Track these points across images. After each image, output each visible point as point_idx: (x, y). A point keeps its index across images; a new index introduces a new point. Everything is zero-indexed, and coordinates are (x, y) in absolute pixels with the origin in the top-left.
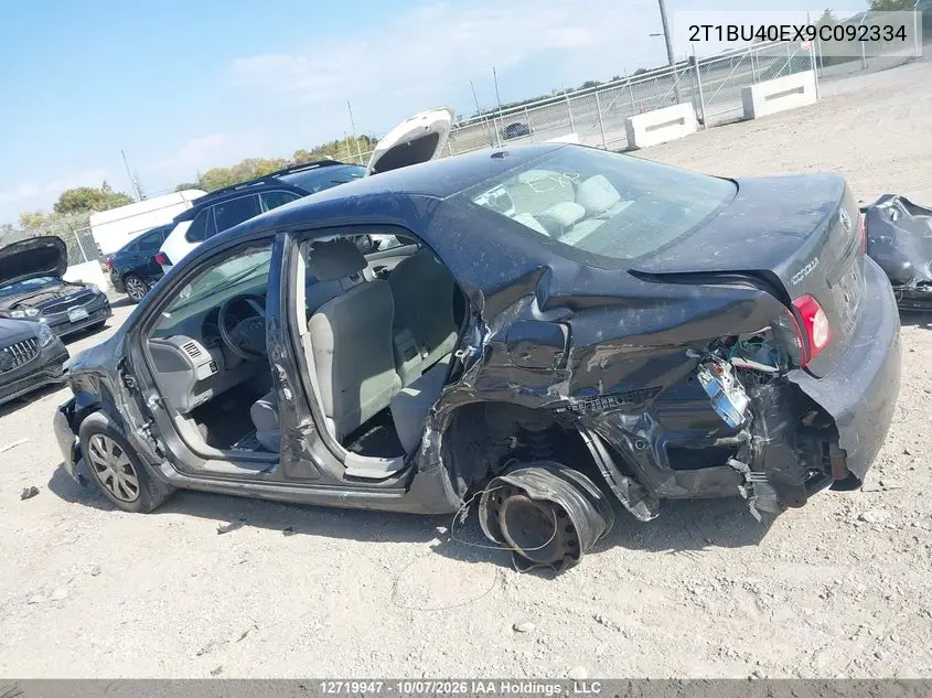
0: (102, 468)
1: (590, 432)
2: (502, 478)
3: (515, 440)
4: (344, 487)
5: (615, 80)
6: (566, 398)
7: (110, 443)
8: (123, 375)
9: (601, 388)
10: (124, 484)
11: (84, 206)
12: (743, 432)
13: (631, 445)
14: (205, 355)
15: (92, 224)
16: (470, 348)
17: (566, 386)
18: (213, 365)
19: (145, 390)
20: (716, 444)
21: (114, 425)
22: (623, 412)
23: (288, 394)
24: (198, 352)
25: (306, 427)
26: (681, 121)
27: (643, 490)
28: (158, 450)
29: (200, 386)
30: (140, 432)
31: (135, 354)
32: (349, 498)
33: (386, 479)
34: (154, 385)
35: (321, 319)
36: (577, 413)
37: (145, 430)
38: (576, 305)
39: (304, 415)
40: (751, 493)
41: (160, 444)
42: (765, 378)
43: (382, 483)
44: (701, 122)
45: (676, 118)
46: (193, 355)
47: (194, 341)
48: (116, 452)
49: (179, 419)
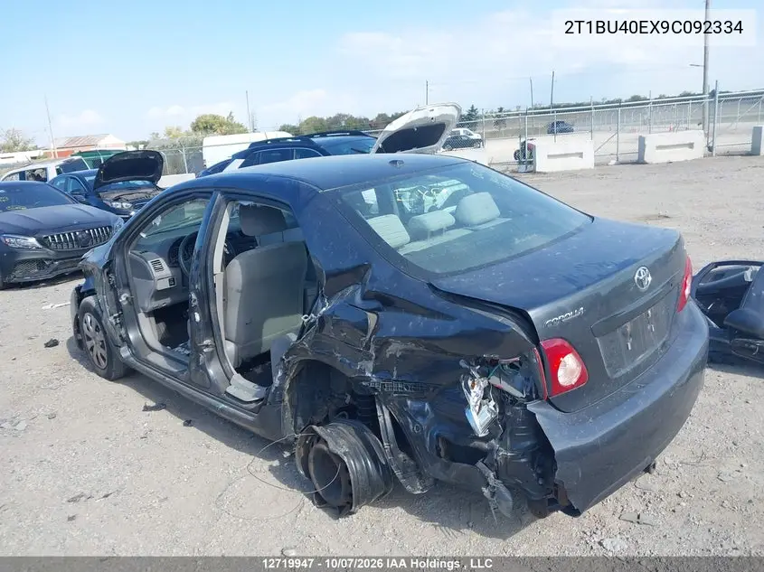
0: (89, 339)
1: (384, 407)
2: (314, 427)
3: (349, 397)
4: (223, 400)
5: (660, 98)
6: (370, 375)
7: (94, 320)
8: (108, 274)
9: (395, 373)
10: (99, 355)
11: (211, 128)
12: (493, 441)
13: (411, 427)
14: (167, 271)
15: (204, 144)
16: (312, 315)
17: (370, 365)
18: (172, 281)
19: (120, 288)
20: (472, 445)
21: (99, 309)
22: (410, 398)
23: (197, 317)
24: (161, 269)
25: (207, 346)
26: (691, 146)
27: (417, 466)
28: (121, 336)
29: (159, 294)
30: (111, 319)
31: (118, 260)
32: (222, 410)
33: (251, 402)
34: (127, 286)
35: (236, 264)
36: (375, 389)
37: (115, 318)
38: (385, 302)
39: (207, 336)
40: (493, 494)
41: (123, 332)
42: (514, 400)
43: (244, 406)
44: (710, 149)
45: (688, 142)
46: (156, 269)
47: (161, 260)
48: (97, 329)
49: (141, 316)
